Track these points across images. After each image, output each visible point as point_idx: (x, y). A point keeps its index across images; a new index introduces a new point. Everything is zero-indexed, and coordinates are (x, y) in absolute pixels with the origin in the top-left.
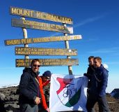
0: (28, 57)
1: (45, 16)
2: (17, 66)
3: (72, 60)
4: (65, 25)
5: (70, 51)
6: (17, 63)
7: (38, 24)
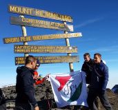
0: (27, 55)
2: (16, 64)
4: (65, 23)
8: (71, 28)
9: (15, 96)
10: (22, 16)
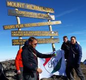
0: (21, 38)
2: (13, 45)
4: (49, 14)
7: (28, 13)
9: (13, 67)
10: (17, 9)
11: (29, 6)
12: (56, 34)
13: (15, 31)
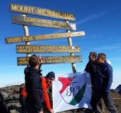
0: (30, 55)
1: (46, 13)
3: (75, 57)
5: (73, 48)
6: (18, 61)
8: (73, 26)
9: (17, 96)
10: (24, 16)
11: (40, 11)
12: (78, 50)
13: (22, 46)
